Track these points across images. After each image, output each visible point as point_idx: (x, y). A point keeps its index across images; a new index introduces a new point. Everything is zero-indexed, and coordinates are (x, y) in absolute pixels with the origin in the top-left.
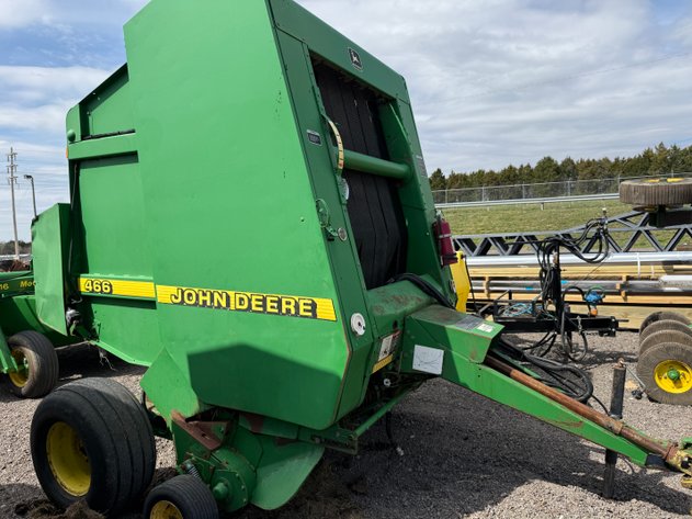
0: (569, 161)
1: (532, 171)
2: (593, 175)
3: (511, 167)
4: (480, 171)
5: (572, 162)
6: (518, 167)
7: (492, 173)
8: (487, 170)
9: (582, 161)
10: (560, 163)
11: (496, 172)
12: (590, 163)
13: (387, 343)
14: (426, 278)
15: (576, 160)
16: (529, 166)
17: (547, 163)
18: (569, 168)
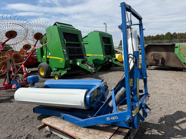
0: (175, 33)
1: (164, 36)
2: (181, 37)
3: (158, 35)
4: (149, 36)
5: (176, 34)
6: (160, 35)
7: (153, 36)
8: (151, 36)
9: (179, 33)
10: (172, 34)
11: (154, 36)
12: (181, 34)
13: (107, 59)
14: (112, 55)
15: (177, 33)
16: (163, 35)
17: (169, 34)
18: (175, 35)
